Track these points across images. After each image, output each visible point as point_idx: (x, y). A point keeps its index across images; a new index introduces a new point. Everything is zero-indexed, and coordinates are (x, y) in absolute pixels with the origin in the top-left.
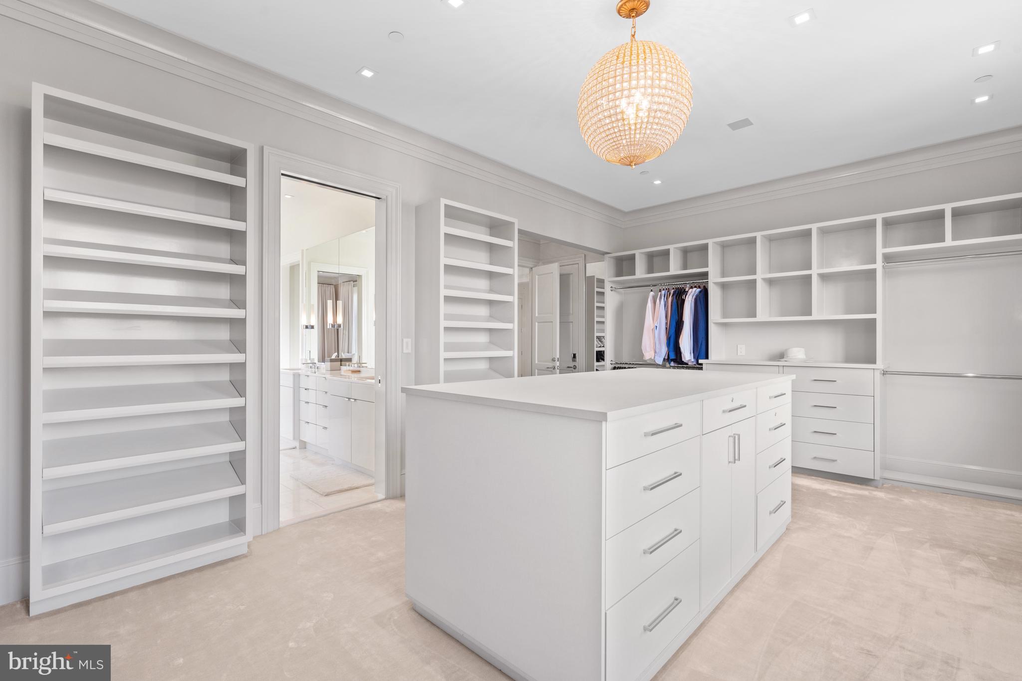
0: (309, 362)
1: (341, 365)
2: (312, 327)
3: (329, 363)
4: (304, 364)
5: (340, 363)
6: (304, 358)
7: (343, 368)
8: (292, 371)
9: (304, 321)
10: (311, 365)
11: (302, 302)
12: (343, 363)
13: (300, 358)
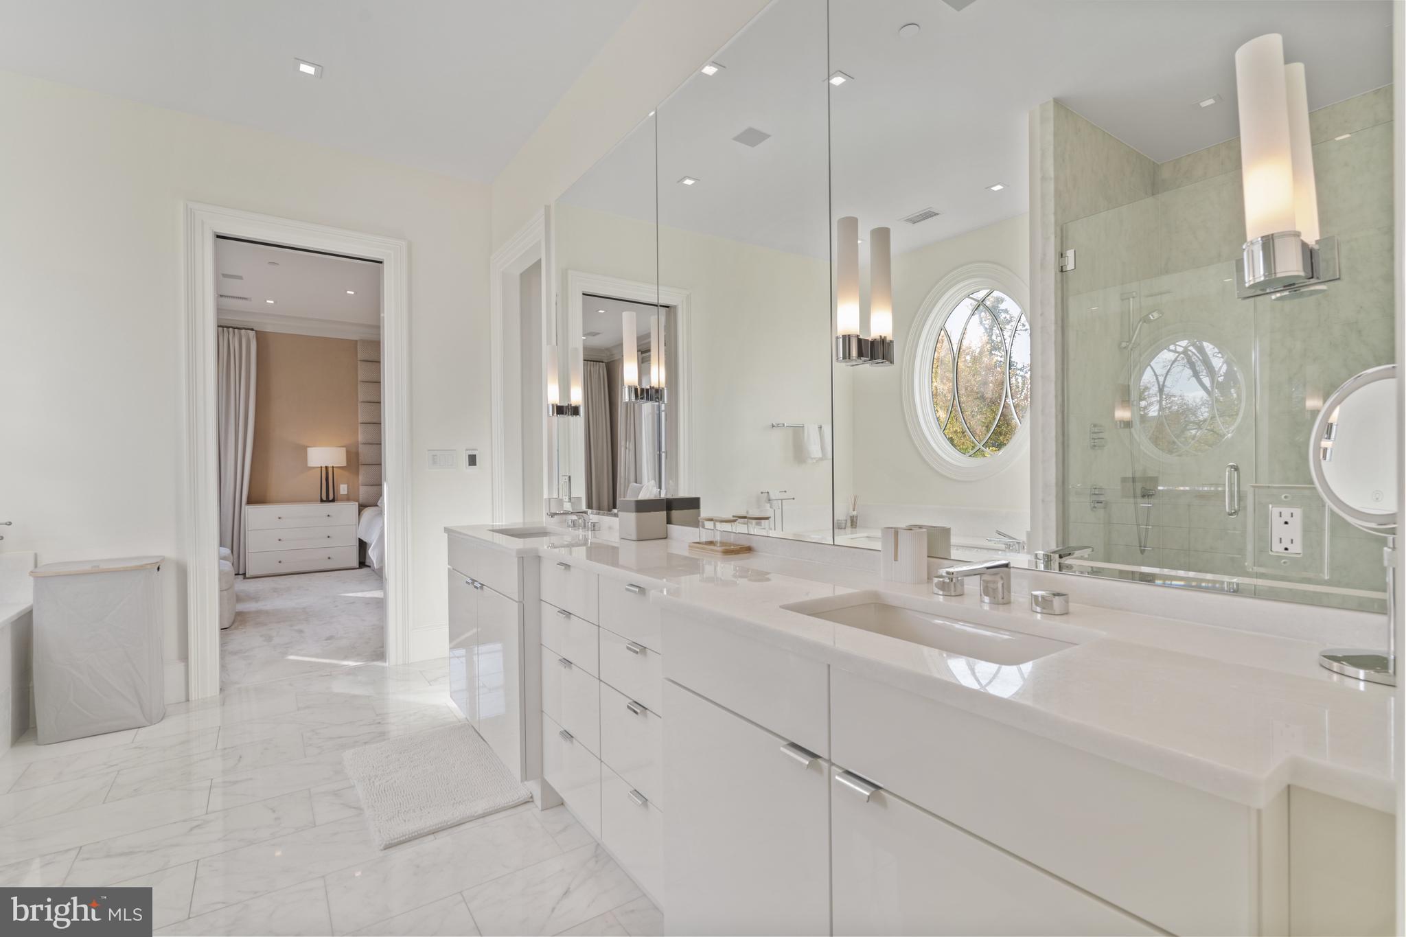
0: (568, 506)
1: (669, 521)
2: (575, 411)
3: (634, 513)
4: (553, 515)
5: (664, 513)
6: (555, 496)
7: (675, 529)
8: (518, 544)
9: (553, 395)
10: (574, 517)
11: (549, 342)
12: (675, 514)
13: (546, 496)
